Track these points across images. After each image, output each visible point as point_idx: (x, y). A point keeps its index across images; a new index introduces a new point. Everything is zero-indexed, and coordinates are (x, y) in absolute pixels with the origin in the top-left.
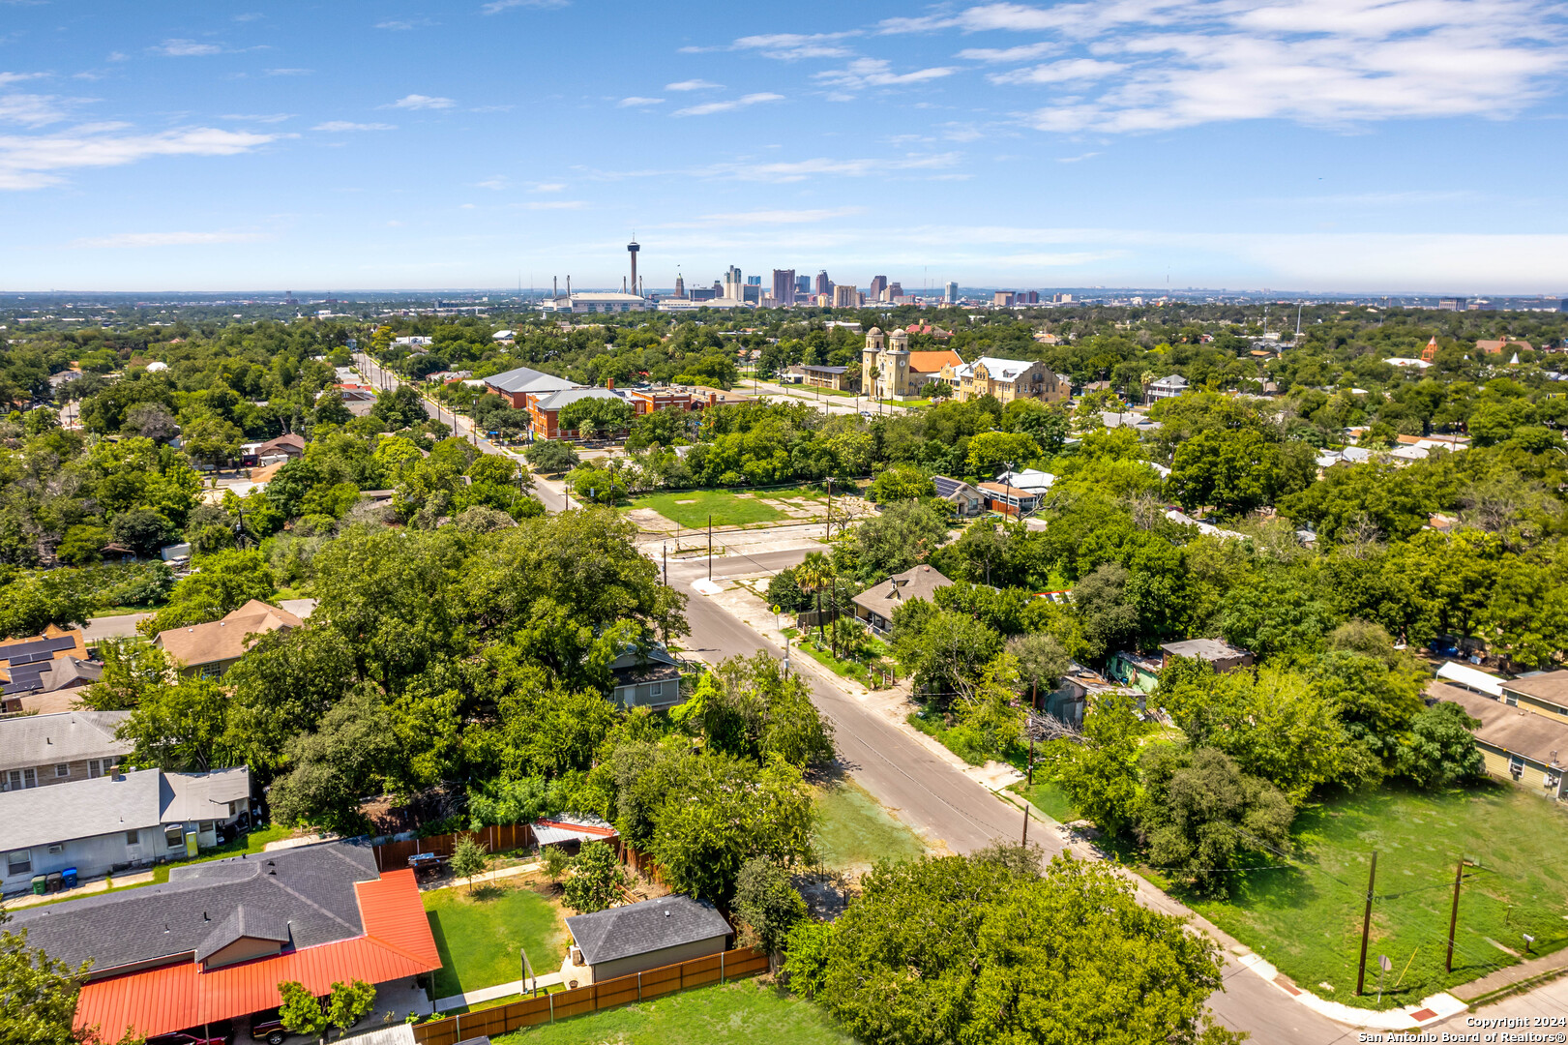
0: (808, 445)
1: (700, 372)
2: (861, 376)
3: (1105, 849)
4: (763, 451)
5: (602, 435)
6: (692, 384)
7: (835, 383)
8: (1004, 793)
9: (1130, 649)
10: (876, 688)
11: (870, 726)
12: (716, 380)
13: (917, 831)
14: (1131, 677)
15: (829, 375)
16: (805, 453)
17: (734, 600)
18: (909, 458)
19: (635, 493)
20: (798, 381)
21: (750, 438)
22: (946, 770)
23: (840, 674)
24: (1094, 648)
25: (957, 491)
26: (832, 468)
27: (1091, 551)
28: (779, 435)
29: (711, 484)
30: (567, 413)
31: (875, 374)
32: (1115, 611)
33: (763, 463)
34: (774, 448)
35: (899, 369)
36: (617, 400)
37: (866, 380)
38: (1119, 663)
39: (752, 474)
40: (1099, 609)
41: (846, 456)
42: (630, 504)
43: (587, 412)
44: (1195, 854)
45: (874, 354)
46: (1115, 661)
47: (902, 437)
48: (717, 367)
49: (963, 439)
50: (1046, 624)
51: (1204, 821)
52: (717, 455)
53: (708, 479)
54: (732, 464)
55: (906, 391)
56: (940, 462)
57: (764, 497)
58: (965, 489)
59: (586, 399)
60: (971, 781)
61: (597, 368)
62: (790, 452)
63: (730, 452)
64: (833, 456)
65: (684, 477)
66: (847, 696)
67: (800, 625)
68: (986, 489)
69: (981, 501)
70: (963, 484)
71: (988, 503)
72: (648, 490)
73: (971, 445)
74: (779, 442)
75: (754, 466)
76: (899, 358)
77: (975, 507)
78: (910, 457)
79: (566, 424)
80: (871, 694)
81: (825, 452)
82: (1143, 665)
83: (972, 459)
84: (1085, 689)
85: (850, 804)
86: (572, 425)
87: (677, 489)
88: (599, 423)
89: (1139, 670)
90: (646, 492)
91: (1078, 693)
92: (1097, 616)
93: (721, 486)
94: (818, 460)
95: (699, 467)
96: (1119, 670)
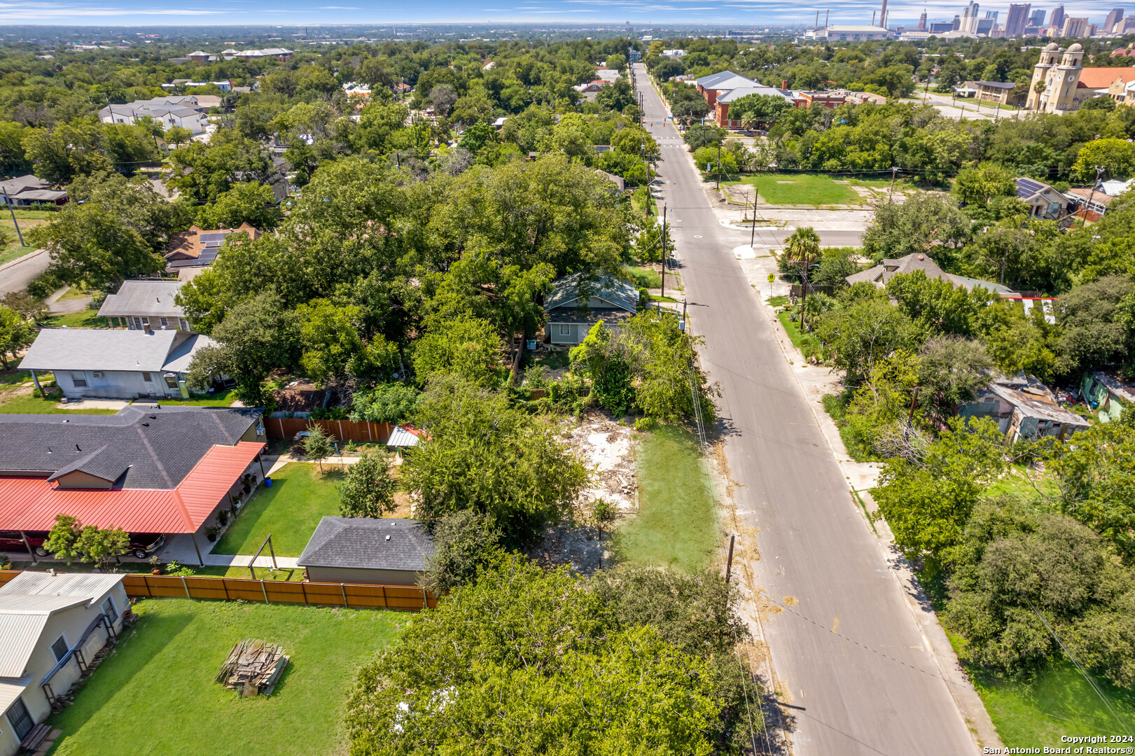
0: (908, 140)
1: (872, 82)
2: (1028, 91)
3: (925, 585)
4: (868, 143)
5: (760, 126)
6: (862, 90)
7: (1003, 97)
8: (862, 495)
9: (1111, 371)
10: (818, 364)
11: (788, 398)
12: (884, 88)
13: (739, 513)
14: (1102, 401)
15: (998, 90)
16: (904, 148)
17: (757, 266)
18: (1008, 160)
19: (751, 172)
20: (971, 95)
21: (857, 132)
22: (823, 456)
23: (795, 345)
24: (1062, 364)
25: (1038, 194)
26: (925, 163)
27: (1102, 259)
28: (885, 130)
29: (815, 169)
30: (735, 106)
31: (1041, 88)
32: (1097, 327)
33: (865, 155)
34: (877, 142)
35: (1066, 84)
36: (780, 98)
37: (1032, 95)
38: (1095, 385)
39: (853, 163)
40: (1082, 323)
41: (942, 154)
42: (739, 180)
43: (751, 106)
44: (996, 635)
45: (1046, 69)
46: (1089, 382)
47: (1007, 140)
48: (888, 77)
49: (1076, 145)
50: (998, 330)
51: (1013, 604)
52: (823, 144)
53: (815, 165)
54: (837, 153)
55: (1069, 106)
56: (1039, 165)
57: (856, 184)
58: (1047, 192)
59: (754, 95)
60: (838, 474)
61: (794, 76)
62: (891, 146)
63: (836, 143)
64: (929, 151)
65: (794, 162)
66: (787, 366)
67: (791, 295)
68: (1073, 194)
69: (1064, 206)
70: (1046, 187)
71: (1072, 207)
72: (761, 169)
73: (1082, 151)
74: (884, 137)
75: (856, 156)
76: (1068, 73)
77: (1055, 211)
78: (1010, 160)
79: (733, 115)
80: (811, 367)
81: (922, 147)
82: (1119, 392)
83: (1078, 167)
84: (1013, 406)
85: (697, 469)
86: (738, 116)
87: (786, 171)
88: (760, 114)
89: (1111, 396)
90: (760, 172)
91: (1003, 408)
92: (1076, 330)
93: (824, 172)
94: (914, 155)
95: (806, 153)
96: (1092, 392)
